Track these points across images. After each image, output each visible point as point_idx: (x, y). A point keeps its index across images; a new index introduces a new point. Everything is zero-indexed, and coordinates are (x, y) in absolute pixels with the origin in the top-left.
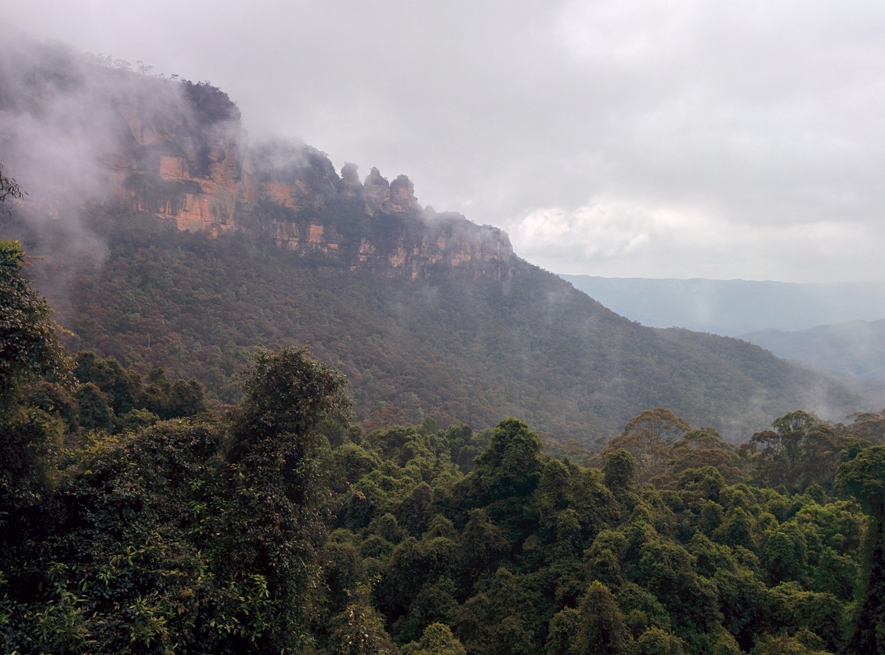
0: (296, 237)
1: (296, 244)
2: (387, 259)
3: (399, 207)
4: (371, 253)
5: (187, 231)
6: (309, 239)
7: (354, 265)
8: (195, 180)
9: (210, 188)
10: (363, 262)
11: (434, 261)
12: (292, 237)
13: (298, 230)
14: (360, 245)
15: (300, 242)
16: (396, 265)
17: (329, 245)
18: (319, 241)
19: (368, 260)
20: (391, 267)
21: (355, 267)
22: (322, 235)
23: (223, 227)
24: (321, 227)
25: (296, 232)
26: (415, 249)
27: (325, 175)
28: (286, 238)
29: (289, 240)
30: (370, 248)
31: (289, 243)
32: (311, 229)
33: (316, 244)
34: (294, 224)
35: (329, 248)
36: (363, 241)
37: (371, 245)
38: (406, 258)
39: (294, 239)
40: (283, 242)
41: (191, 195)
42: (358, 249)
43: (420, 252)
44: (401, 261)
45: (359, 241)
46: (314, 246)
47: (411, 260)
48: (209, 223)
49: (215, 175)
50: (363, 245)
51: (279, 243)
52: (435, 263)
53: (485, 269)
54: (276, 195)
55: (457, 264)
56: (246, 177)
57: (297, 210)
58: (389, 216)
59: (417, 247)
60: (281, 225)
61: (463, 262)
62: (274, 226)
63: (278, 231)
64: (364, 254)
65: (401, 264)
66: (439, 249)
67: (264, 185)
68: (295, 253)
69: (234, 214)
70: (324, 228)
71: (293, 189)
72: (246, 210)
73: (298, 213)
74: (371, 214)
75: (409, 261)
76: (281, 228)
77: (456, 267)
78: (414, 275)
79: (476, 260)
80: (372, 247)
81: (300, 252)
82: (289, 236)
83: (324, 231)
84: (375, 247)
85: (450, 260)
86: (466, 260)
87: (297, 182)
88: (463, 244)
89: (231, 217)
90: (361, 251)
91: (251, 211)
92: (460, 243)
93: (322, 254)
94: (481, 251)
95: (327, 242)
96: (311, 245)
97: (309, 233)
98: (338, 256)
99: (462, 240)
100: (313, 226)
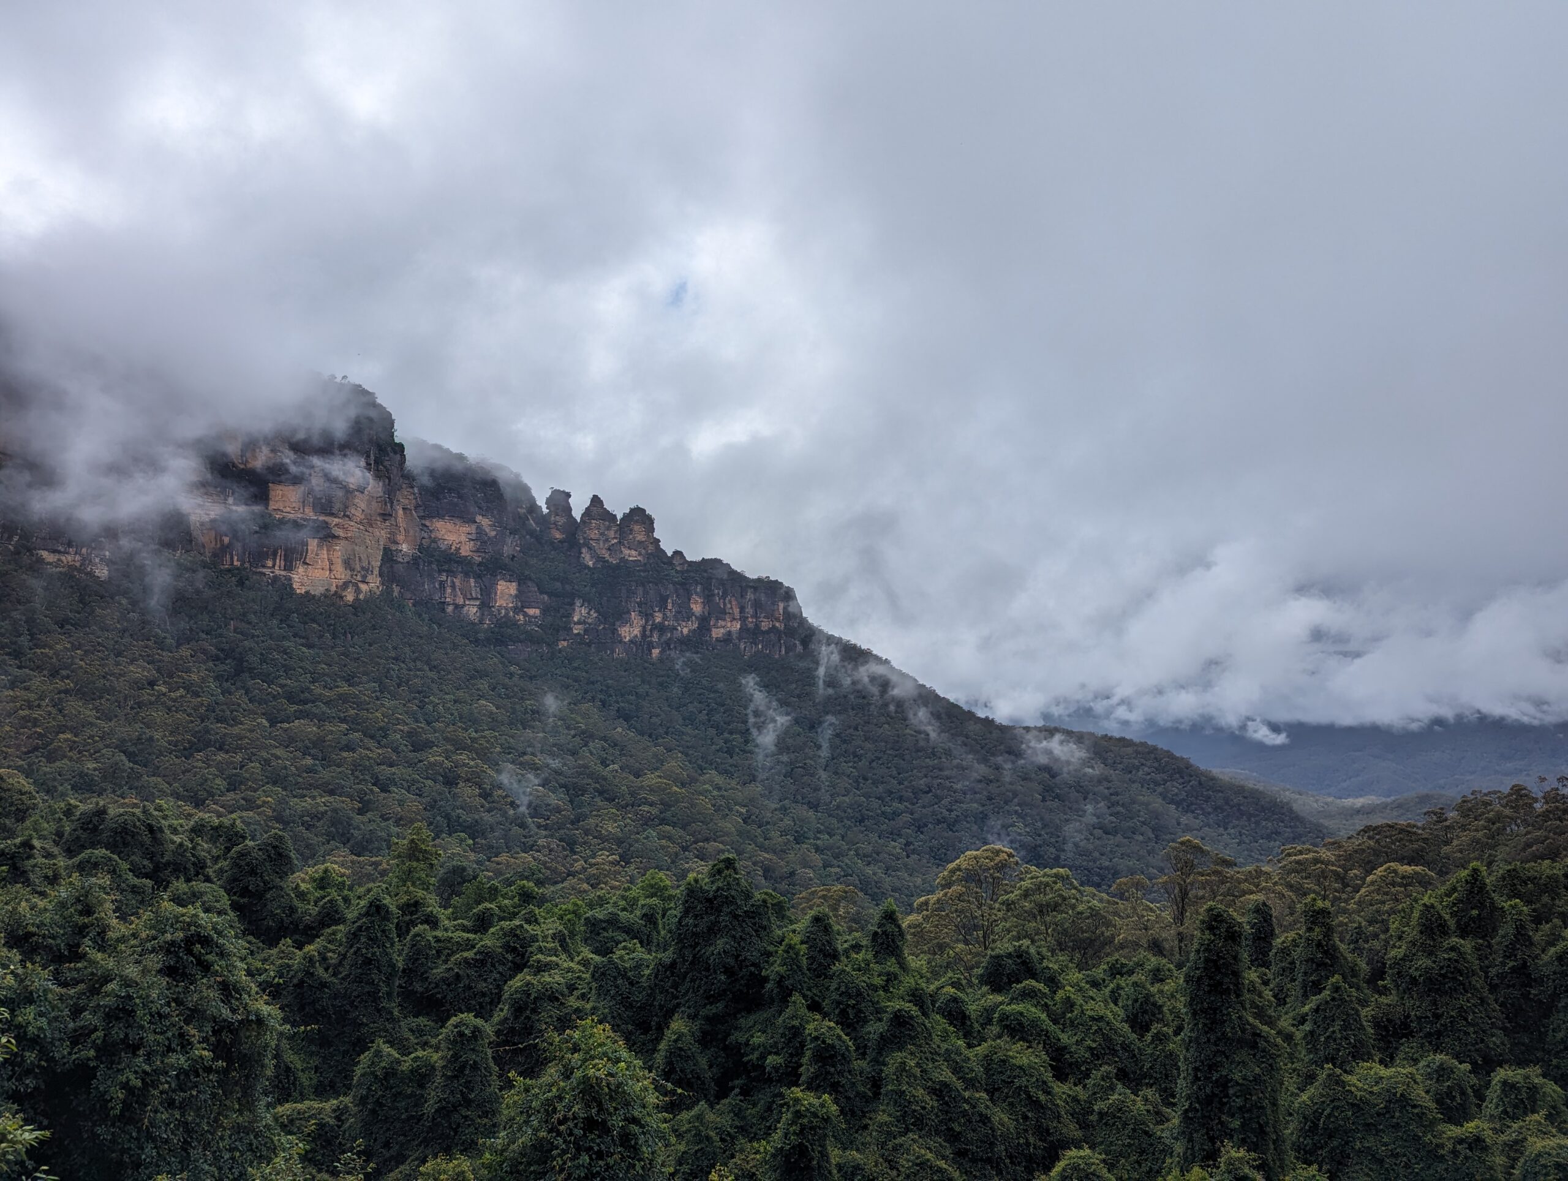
0: (477, 599)
1: (475, 610)
2: (614, 631)
3: (633, 553)
4: (590, 621)
5: (307, 592)
6: (496, 602)
7: (564, 640)
8: (322, 518)
9: (346, 529)
10: (578, 634)
11: (685, 631)
12: (470, 600)
13: (478, 589)
14: (573, 609)
15: (480, 607)
16: (628, 638)
17: (526, 610)
18: (511, 605)
19: (586, 631)
20: (621, 642)
21: (565, 644)
22: (516, 596)
23: (364, 587)
24: (514, 584)
25: (476, 593)
26: (657, 614)
27: (521, 508)
28: (460, 601)
29: (464, 606)
30: (588, 613)
31: (466, 608)
32: (499, 587)
33: (506, 609)
34: (472, 581)
35: (525, 615)
36: (578, 603)
37: (590, 610)
38: (644, 628)
39: (472, 602)
40: (457, 607)
41: (316, 541)
42: (569, 616)
43: (665, 618)
44: (636, 631)
45: (572, 604)
46: (503, 612)
47: (651, 630)
48: (341, 582)
49: (353, 511)
50: (577, 609)
51: (450, 609)
52: (688, 635)
53: (762, 641)
54: (446, 537)
55: (720, 635)
56: (401, 512)
57: (478, 559)
58: (618, 566)
59: (659, 611)
60: (453, 582)
61: (730, 632)
62: (442, 584)
63: (449, 590)
64: (579, 623)
65: (636, 636)
66: (693, 614)
67: (427, 523)
68: (473, 624)
69: (380, 567)
70: (519, 585)
71: (473, 529)
72: (400, 560)
73: (480, 564)
74: (591, 564)
75: (648, 633)
76: (453, 587)
77: (717, 640)
78: (656, 652)
79: (748, 630)
80: (592, 612)
81: (481, 622)
82: (465, 598)
83: (518, 590)
84: (596, 612)
85: (709, 630)
86: (733, 629)
87: (479, 518)
88: (729, 606)
89: (376, 572)
90: (576, 619)
91: (408, 562)
92: (725, 604)
93: (515, 624)
94: (755, 616)
95: (523, 607)
96: (499, 611)
97: (495, 594)
98: (539, 626)
99: (727, 600)
100: (501, 582)
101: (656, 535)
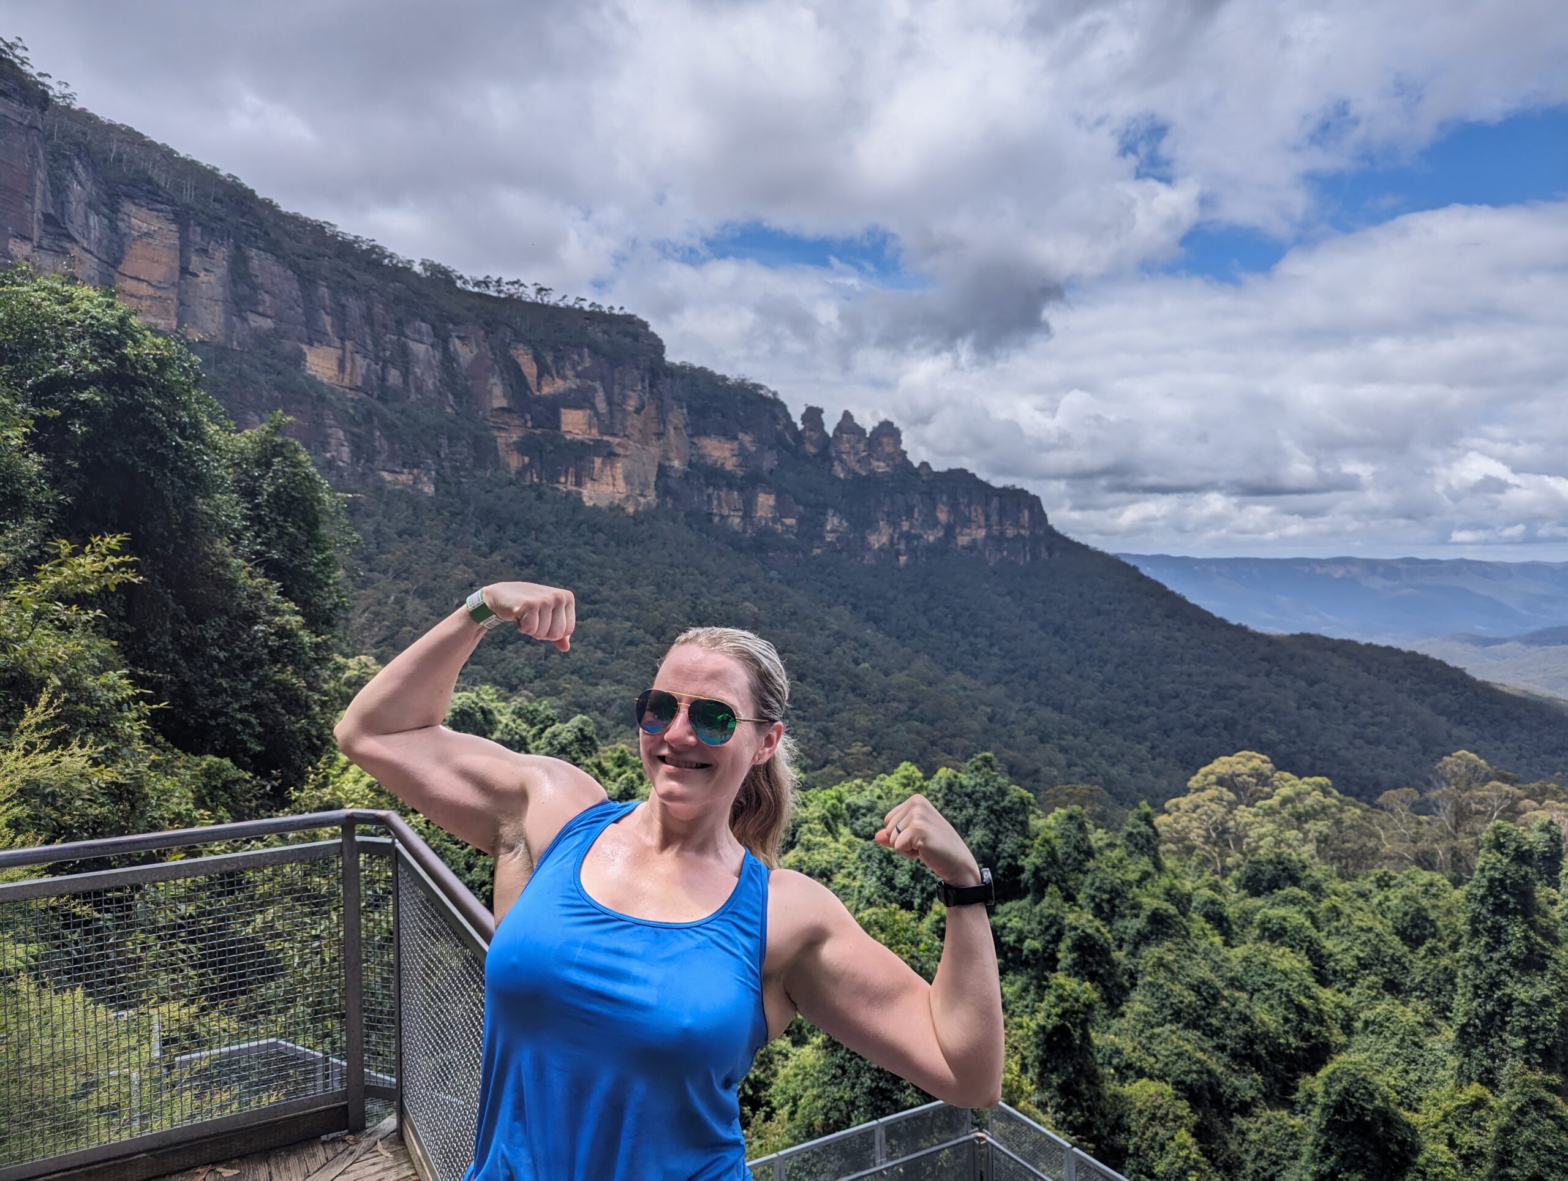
0: (739, 510)
1: (739, 520)
2: (864, 539)
3: (882, 464)
4: (841, 530)
5: (595, 505)
6: (756, 513)
7: (818, 548)
8: (606, 438)
9: (626, 448)
10: (831, 542)
11: (931, 538)
12: (733, 510)
13: (741, 501)
14: (826, 520)
15: (743, 518)
16: (877, 546)
17: (783, 519)
18: (770, 516)
19: (838, 539)
20: (870, 549)
21: (819, 551)
22: (774, 507)
23: (642, 500)
24: (773, 496)
25: (739, 505)
26: (904, 523)
27: (778, 423)
28: (725, 512)
29: (729, 516)
30: (840, 523)
31: (730, 519)
32: (759, 499)
33: (766, 519)
34: (736, 493)
35: (783, 524)
36: (830, 512)
37: (842, 519)
38: (892, 536)
39: (736, 513)
40: (722, 517)
41: (601, 459)
42: (822, 525)
43: (912, 526)
44: (884, 539)
45: (824, 514)
46: (763, 521)
47: (898, 539)
48: (623, 496)
49: (631, 431)
50: (830, 519)
51: (716, 519)
52: (934, 543)
53: (1007, 549)
54: (712, 453)
55: (965, 543)
56: (672, 431)
57: (740, 473)
58: (867, 478)
59: (906, 520)
60: (719, 496)
61: (975, 539)
62: (709, 496)
63: (715, 502)
64: (832, 531)
65: (884, 544)
66: (939, 522)
67: (695, 440)
68: (736, 533)
69: (656, 483)
70: (777, 496)
71: (735, 445)
72: (673, 474)
73: (742, 478)
74: (842, 476)
75: (895, 541)
76: (719, 499)
77: (964, 547)
78: (903, 559)
79: (993, 537)
80: (844, 522)
81: (744, 531)
82: (730, 509)
83: (776, 501)
84: (848, 521)
85: (955, 538)
86: (978, 537)
87: (741, 435)
88: (974, 514)
89: (652, 486)
90: (829, 528)
91: (680, 477)
92: (970, 512)
93: (773, 533)
94: (1000, 523)
95: (781, 517)
96: (760, 521)
97: (756, 505)
98: (796, 535)
99: (972, 508)
100: (761, 495)
101: (903, 447)
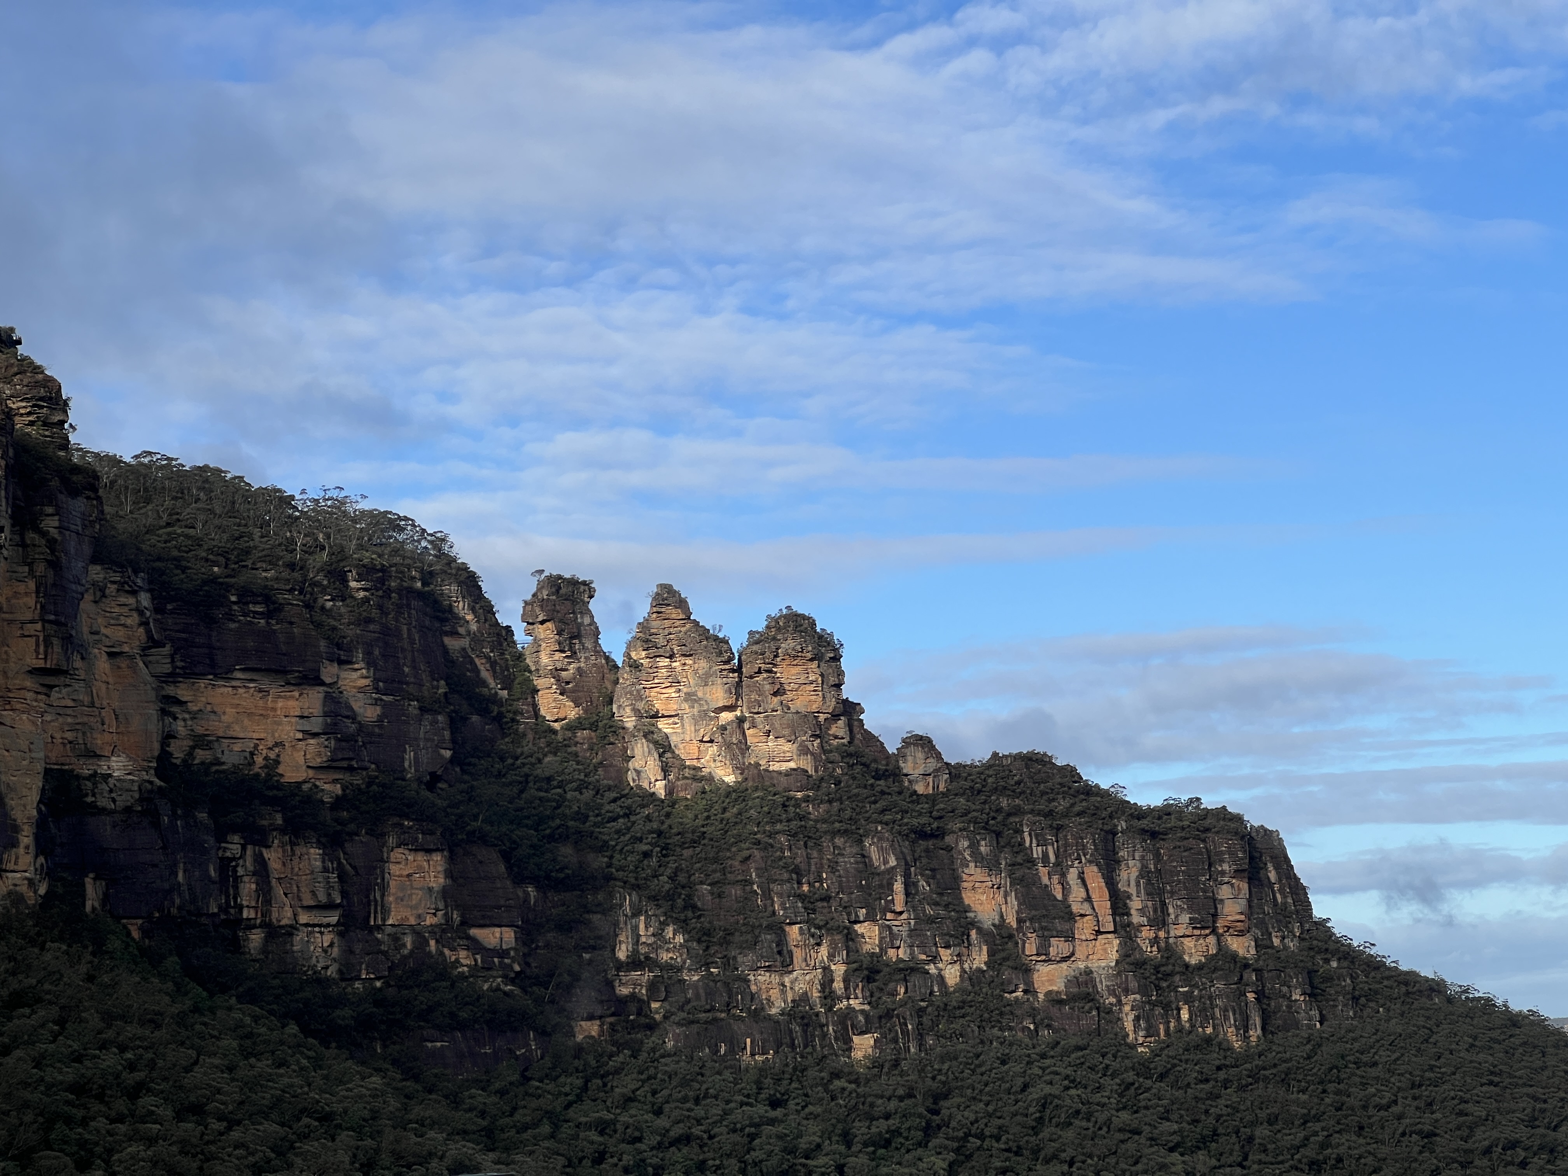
0: (329, 906)
1: (326, 939)
3: (784, 747)
4: (665, 956)
6: (386, 913)
7: (591, 1018)
10: (633, 996)
11: (952, 975)
12: (309, 908)
13: (334, 877)
14: (616, 924)
15: (344, 929)
16: (779, 1006)
17: (474, 932)
18: (429, 920)
19: (652, 986)
20: (758, 1014)
21: (593, 1028)
22: (445, 893)
24: (437, 857)
25: (326, 887)
26: (862, 929)
27: (454, 634)
28: (284, 915)
29: (294, 928)
30: (658, 934)
31: (300, 937)
32: (394, 869)
33: (416, 932)
34: (315, 853)
35: (474, 947)
37: (663, 925)
39: (317, 918)
42: (602, 944)
43: (890, 938)
44: (804, 983)
45: (607, 909)
46: (408, 941)
47: (848, 980)
50: (626, 926)
51: (256, 938)
52: (959, 989)
53: (1188, 999)
54: (237, 731)
55: (1059, 986)
56: (103, 665)
57: (330, 789)
58: (735, 794)
59: (870, 918)
60: (262, 863)
61: (1088, 972)
62: (226, 866)
63: (248, 887)
64: (636, 963)
65: (804, 998)
66: (973, 924)
67: (183, 692)
68: (319, 981)
69: (41, 826)
70: (451, 859)
71: (314, 701)
72: (103, 802)
73: (339, 802)
74: (660, 788)
75: (838, 986)
76: (262, 870)
77: (1054, 999)
78: (863, 1045)
79: (1140, 965)
80: (669, 932)
81: (347, 974)
82: (297, 906)
83: (449, 874)
84: (683, 926)
85: (1027, 971)
86: (1094, 965)
87: (329, 671)
88: (1077, 893)
89: (26, 838)
90: (622, 953)
91: (128, 810)
92: (1066, 889)
93: (443, 974)
94: (1160, 921)
95: (465, 923)
96: (396, 939)
97: (384, 888)
98: (517, 979)
99: (1072, 875)
100: (397, 854)
101: (849, 692)
